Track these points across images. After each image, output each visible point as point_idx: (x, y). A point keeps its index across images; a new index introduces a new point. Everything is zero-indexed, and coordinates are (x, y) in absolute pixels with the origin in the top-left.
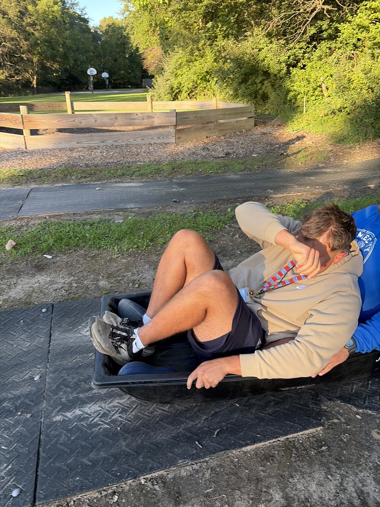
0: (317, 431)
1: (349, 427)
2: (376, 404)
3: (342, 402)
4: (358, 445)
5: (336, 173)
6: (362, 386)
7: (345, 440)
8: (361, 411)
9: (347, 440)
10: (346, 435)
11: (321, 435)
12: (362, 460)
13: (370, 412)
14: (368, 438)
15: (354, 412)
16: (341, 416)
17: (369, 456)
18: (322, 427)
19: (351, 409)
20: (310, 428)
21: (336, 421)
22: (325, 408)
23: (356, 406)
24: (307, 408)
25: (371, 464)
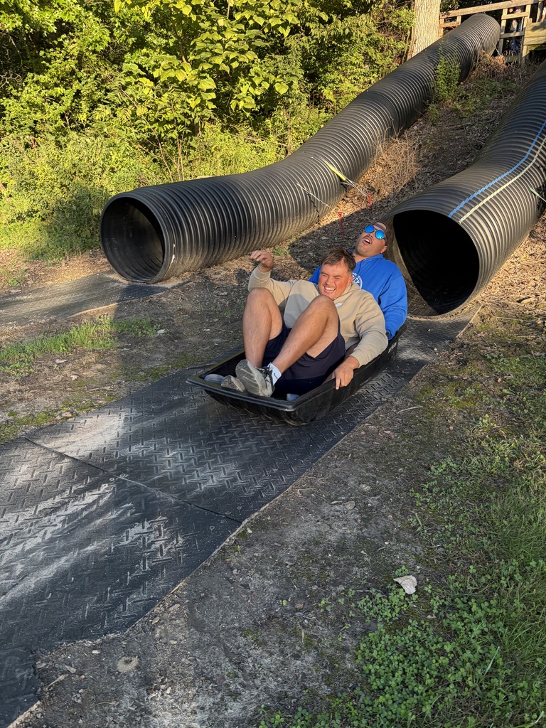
0: (31, 712)
1: (83, 677)
2: (119, 618)
3: (69, 642)
4: (99, 698)
5: (37, 299)
6: (98, 601)
7: (79, 701)
8: (99, 640)
9: (82, 699)
10: (80, 691)
11: (39, 716)
12: (108, 719)
13: (111, 636)
14: (113, 678)
15: (89, 647)
16: (70, 665)
17: (118, 706)
18: (39, 703)
19: (84, 646)
20: (20, 714)
21: (61, 678)
22: (44, 664)
23: (91, 638)
24: (12, 682)
25: (121, 718)
